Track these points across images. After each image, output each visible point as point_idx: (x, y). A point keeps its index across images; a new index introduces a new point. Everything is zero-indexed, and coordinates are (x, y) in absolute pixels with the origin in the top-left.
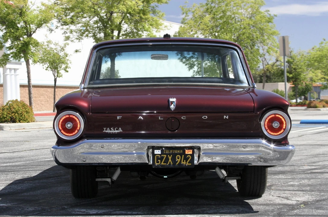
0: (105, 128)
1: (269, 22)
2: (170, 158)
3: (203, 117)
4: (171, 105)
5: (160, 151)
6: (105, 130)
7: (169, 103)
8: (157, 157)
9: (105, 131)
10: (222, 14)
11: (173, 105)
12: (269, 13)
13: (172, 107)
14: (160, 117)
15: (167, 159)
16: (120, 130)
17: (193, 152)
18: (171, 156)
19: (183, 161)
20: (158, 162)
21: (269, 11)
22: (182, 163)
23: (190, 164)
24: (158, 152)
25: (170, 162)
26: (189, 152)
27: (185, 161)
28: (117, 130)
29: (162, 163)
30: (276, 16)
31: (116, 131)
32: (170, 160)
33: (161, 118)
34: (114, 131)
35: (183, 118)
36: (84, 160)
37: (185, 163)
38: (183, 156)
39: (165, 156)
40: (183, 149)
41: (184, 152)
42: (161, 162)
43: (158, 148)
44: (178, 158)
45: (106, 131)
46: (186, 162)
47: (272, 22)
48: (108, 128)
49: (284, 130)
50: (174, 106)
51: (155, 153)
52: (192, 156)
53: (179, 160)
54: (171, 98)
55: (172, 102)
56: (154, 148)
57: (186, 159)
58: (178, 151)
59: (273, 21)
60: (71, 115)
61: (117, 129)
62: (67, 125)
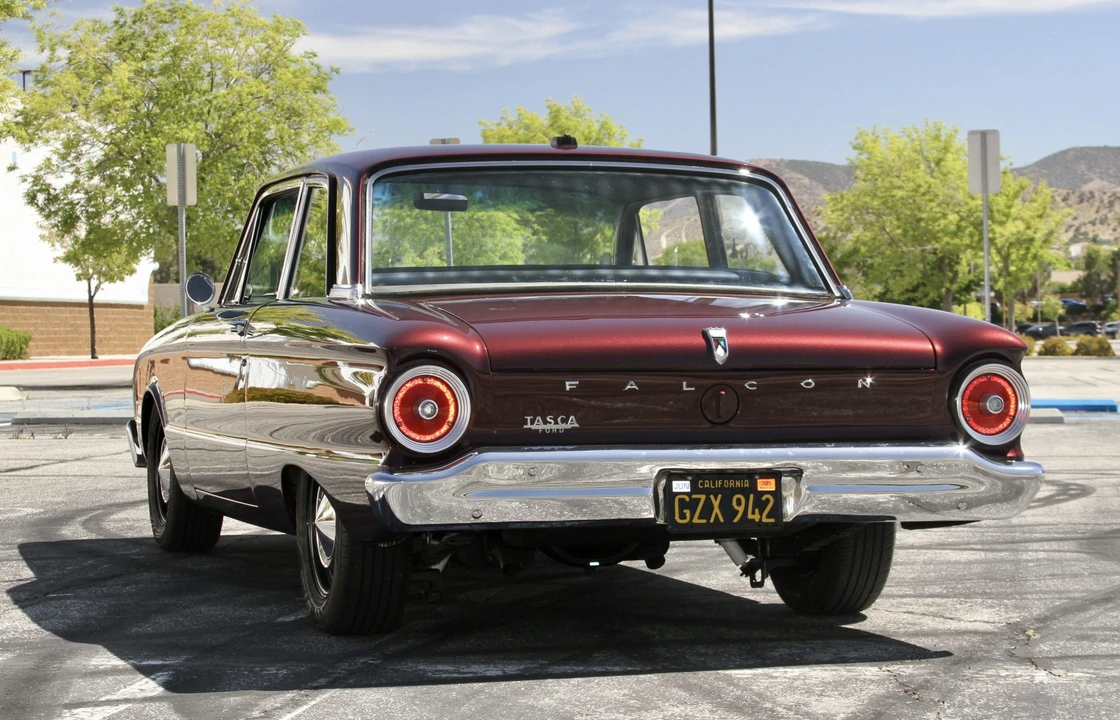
0: (529, 418)
1: (316, 89)
2: (716, 504)
3: (802, 384)
4: (717, 348)
5: (688, 483)
6: (529, 421)
7: (709, 344)
8: (681, 500)
9: (529, 426)
10: (168, 60)
11: (720, 347)
12: (315, 60)
13: (720, 354)
14: (684, 383)
15: (708, 507)
16: (572, 423)
17: (778, 485)
18: (720, 496)
19: (753, 513)
20: (683, 516)
21: (315, 56)
22: (750, 516)
23: (773, 520)
24: (681, 486)
25: (717, 516)
26: (766, 485)
27: (757, 510)
28: (563, 421)
29: (696, 520)
30: (337, 71)
31: (562, 426)
32: (716, 510)
33: (688, 386)
34: (555, 427)
35: (750, 386)
36: (476, 514)
37: (757, 517)
38: (752, 496)
39: (703, 497)
40: (751, 475)
41: (754, 485)
42: (692, 518)
43: (682, 475)
44: (739, 502)
45: (534, 427)
46: (761, 514)
47: (324, 91)
48: (539, 418)
49: (1012, 420)
50: (725, 351)
51: (674, 490)
52: (778, 495)
53: (741, 509)
54: (714, 327)
55: (718, 340)
56: (671, 475)
57: (760, 505)
58: (738, 484)
59: (329, 86)
60: (431, 377)
61: (565, 421)
62: (423, 407)
